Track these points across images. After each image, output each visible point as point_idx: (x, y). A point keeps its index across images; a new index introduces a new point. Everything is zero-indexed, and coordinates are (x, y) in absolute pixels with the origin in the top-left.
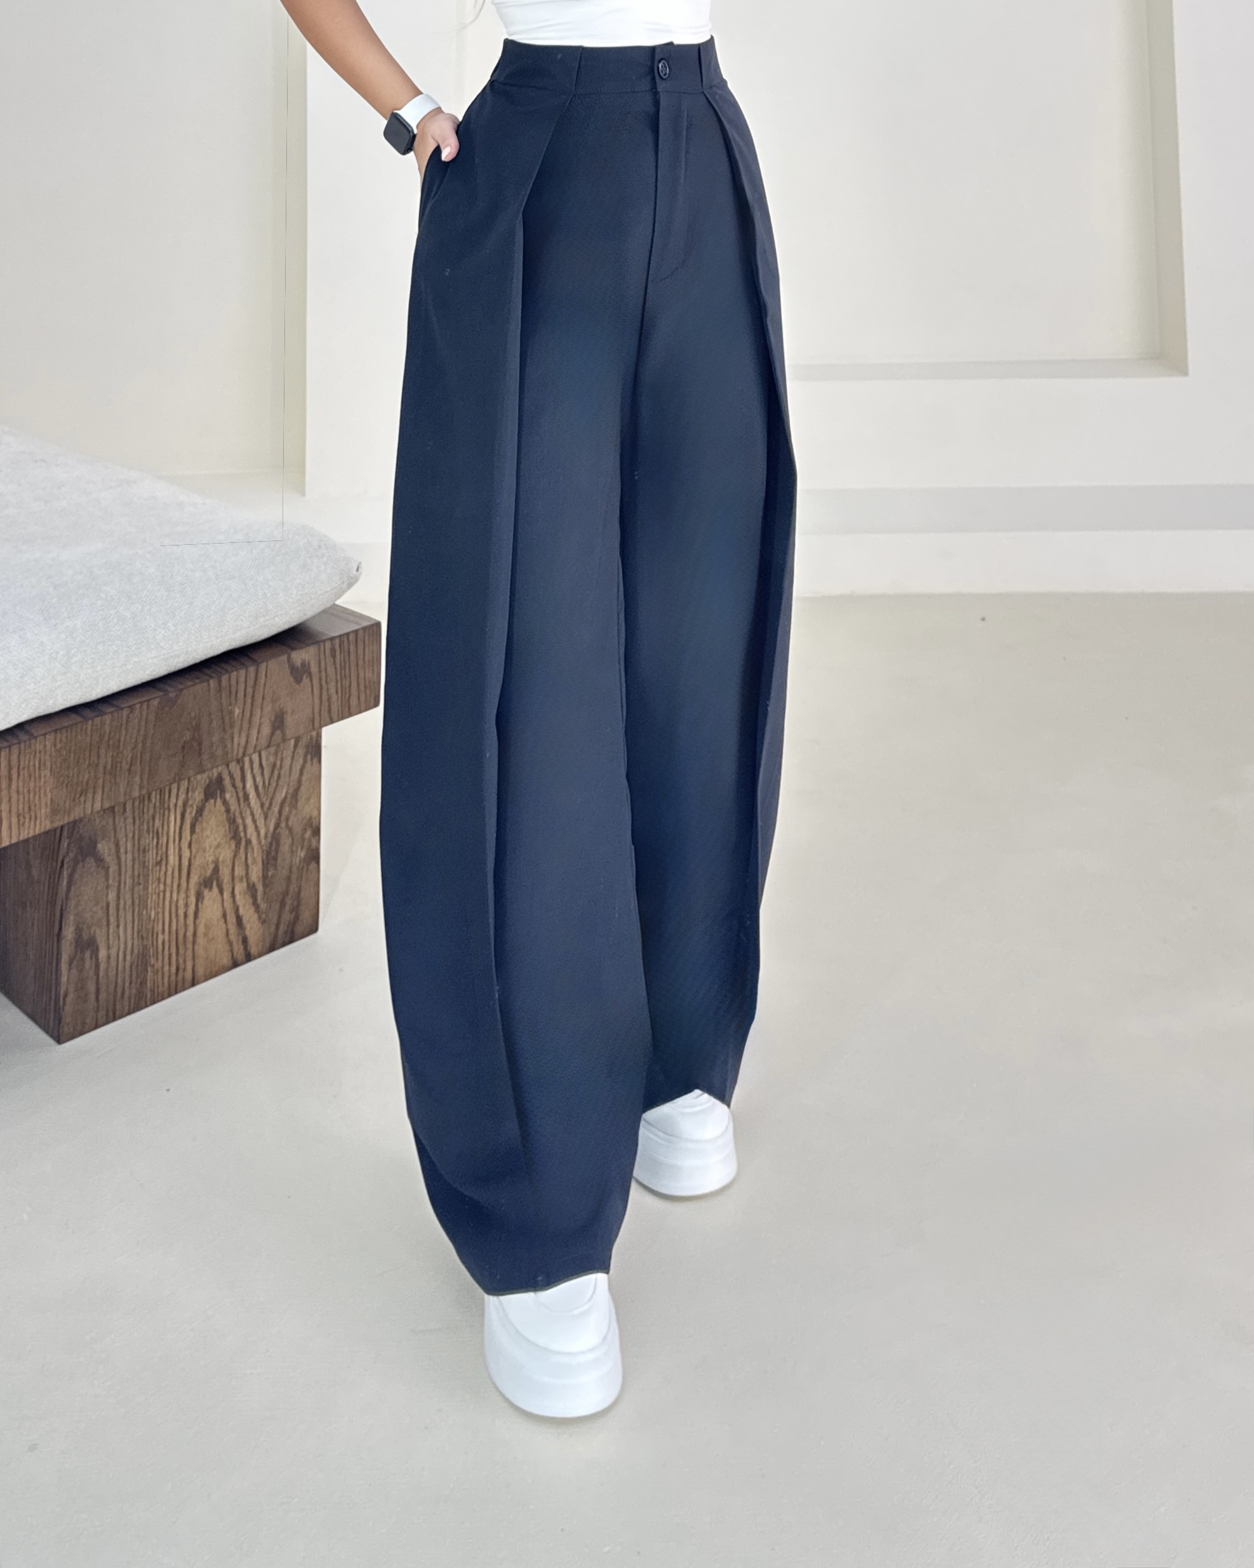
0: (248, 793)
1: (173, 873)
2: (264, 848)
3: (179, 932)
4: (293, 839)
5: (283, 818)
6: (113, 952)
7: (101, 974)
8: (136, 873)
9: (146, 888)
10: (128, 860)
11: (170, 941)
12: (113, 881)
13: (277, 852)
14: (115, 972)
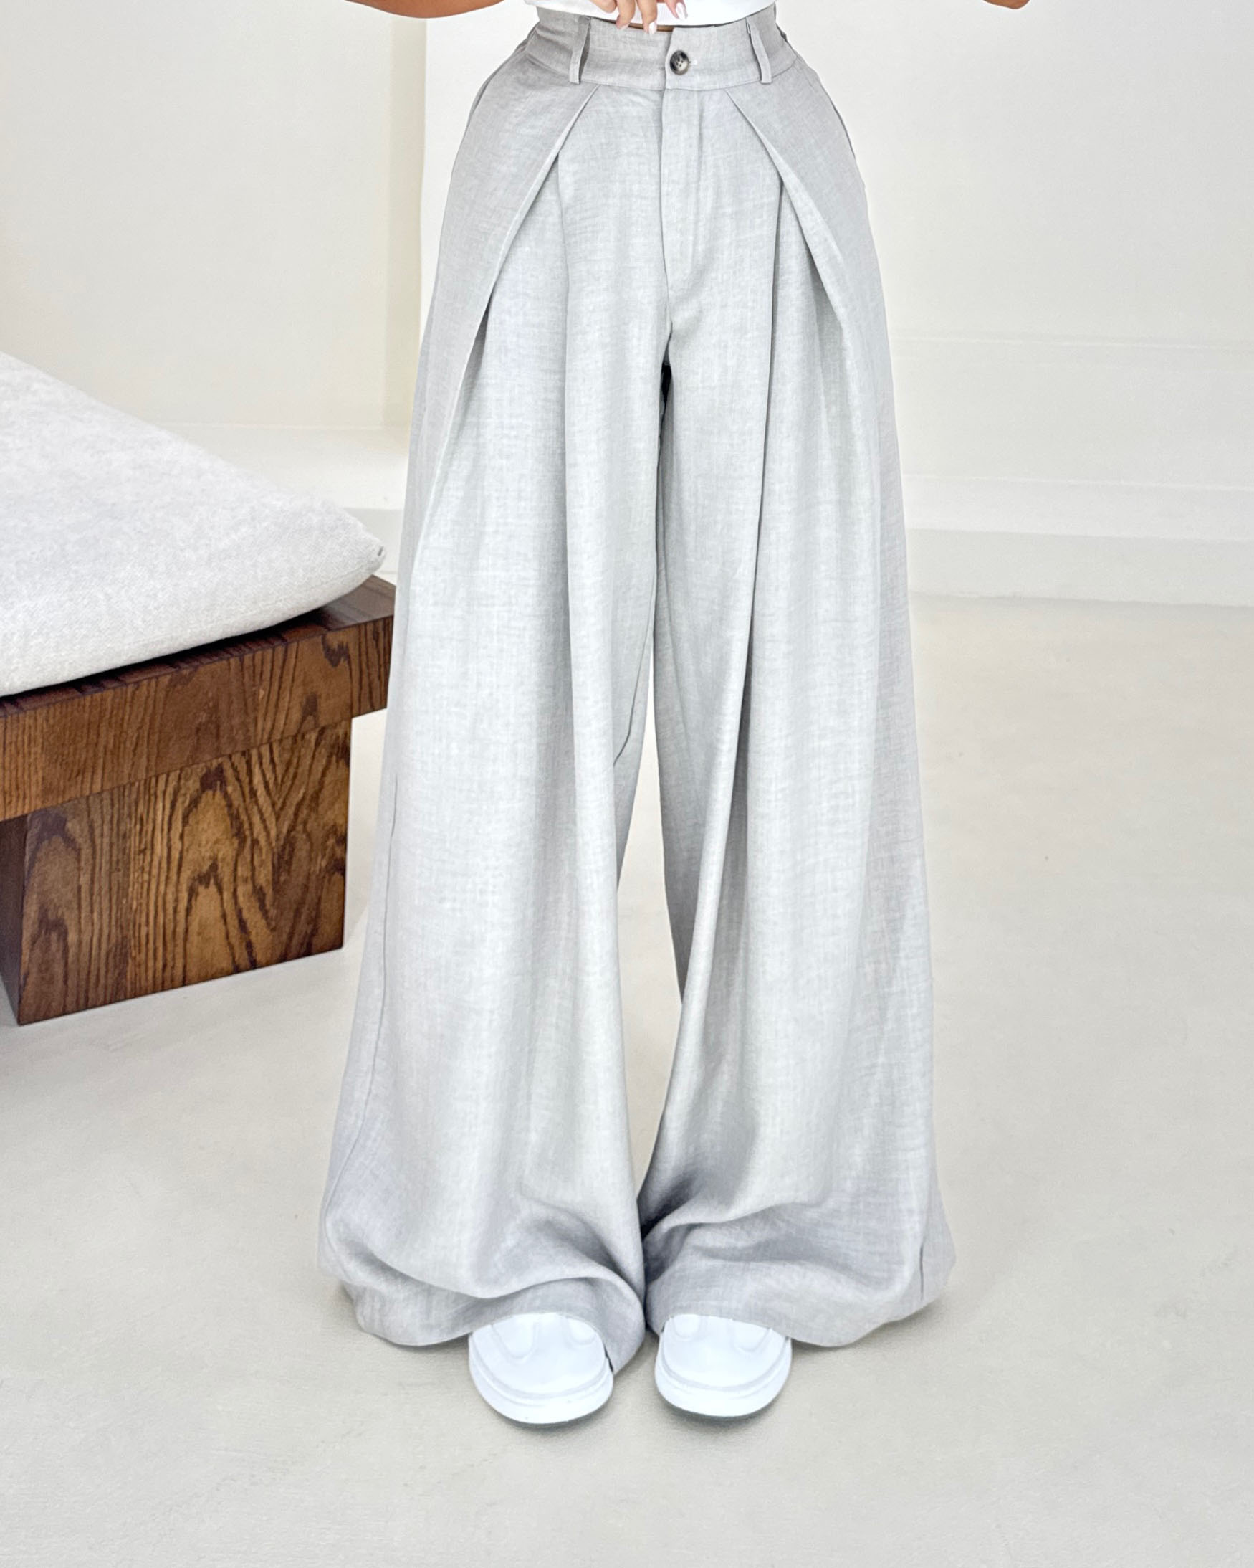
0: (255, 788)
1: (160, 863)
2: (275, 850)
3: (167, 927)
4: (312, 845)
5: (299, 820)
6: (86, 938)
7: (70, 959)
8: (114, 859)
9: (127, 875)
10: (105, 845)
11: (155, 934)
12: (86, 864)
13: (291, 858)
14: (87, 957)
